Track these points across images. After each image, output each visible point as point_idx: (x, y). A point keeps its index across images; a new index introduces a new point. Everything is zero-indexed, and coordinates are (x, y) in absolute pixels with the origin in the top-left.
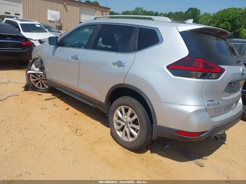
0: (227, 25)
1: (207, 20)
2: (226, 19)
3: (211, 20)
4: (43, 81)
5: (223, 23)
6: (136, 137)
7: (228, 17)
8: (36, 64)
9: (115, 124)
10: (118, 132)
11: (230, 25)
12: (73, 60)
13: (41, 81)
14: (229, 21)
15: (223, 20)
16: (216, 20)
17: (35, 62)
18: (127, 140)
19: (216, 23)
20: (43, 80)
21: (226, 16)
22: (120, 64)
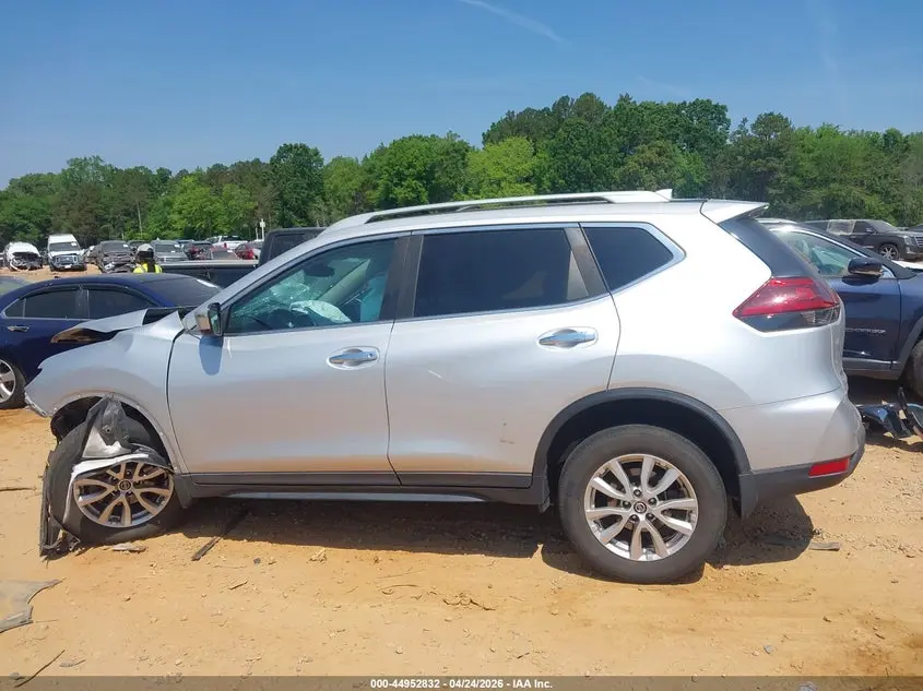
0: (414, 190)
1: (351, 180)
2: (406, 172)
3: (362, 178)
4: (136, 478)
5: (402, 186)
6: (690, 534)
7: (410, 165)
8: (106, 427)
9: (593, 526)
10: (610, 547)
11: (423, 190)
12: (346, 367)
13: (137, 485)
14: (419, 177)
15: (401, 177)
16: (378, 177)
17: (98, 422)
18: (655, 557)
19: (381, 189)
20: (128, 476)
21: (404, 163)
22: (569, 338)
